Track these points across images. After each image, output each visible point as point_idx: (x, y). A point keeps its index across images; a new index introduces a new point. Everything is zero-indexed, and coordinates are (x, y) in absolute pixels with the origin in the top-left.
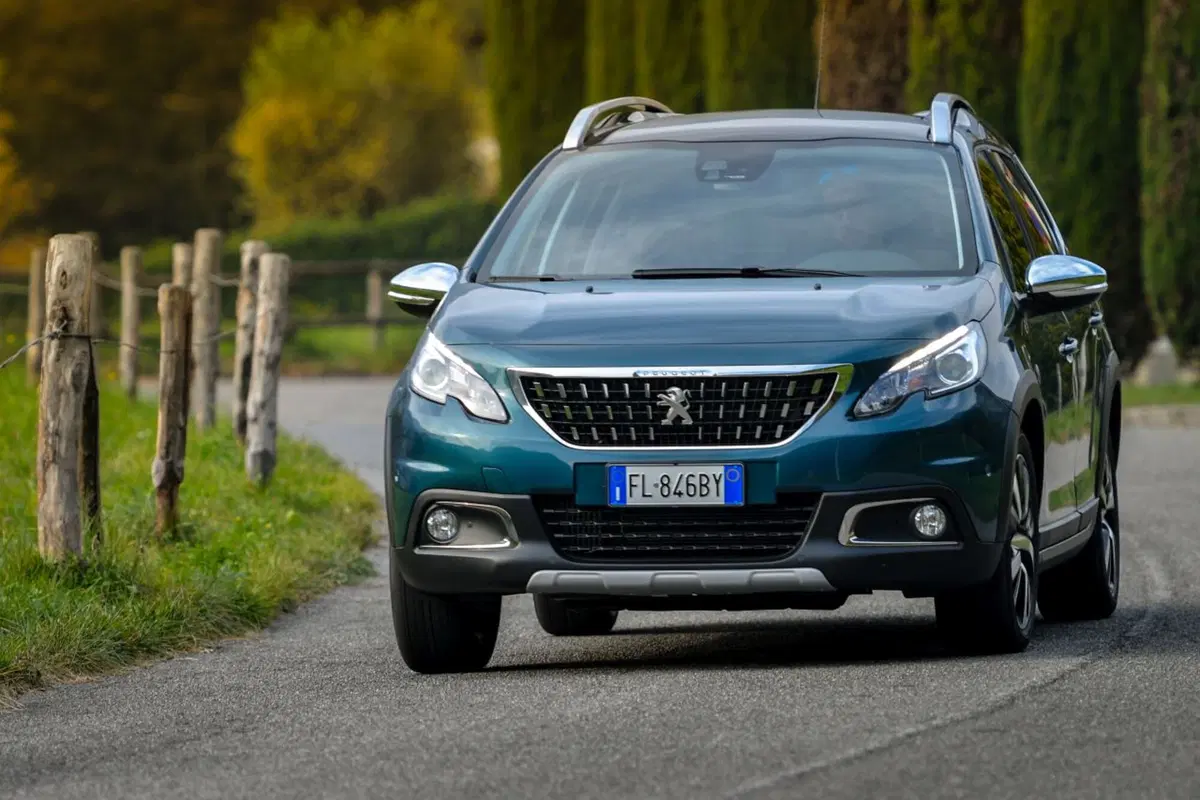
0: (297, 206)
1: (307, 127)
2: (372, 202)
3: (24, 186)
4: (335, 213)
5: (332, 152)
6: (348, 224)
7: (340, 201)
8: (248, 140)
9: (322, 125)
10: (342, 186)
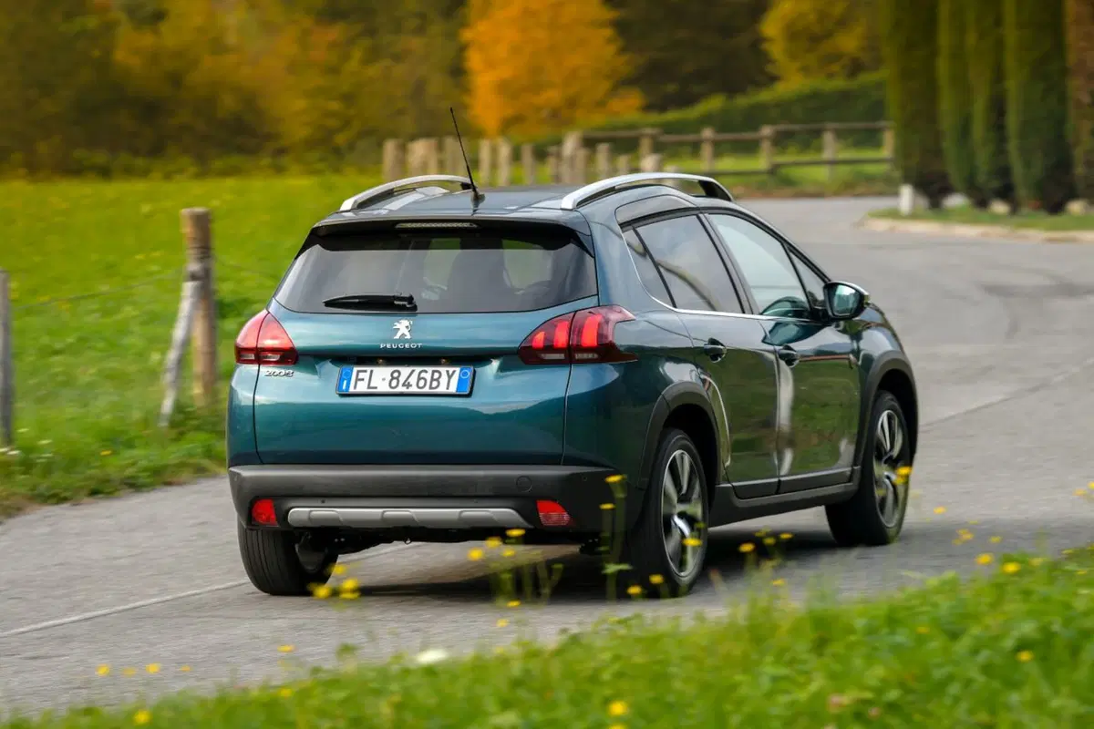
0: (805, 70)
1: (812, 17)
2: (855, 68)
3: (624, 58)
4: (831, 76)
5: (828, 35)
6: (839, 83)
7: (836, 68)
8: (771, 26)
9: (823, 16)
10: (835, 57)
